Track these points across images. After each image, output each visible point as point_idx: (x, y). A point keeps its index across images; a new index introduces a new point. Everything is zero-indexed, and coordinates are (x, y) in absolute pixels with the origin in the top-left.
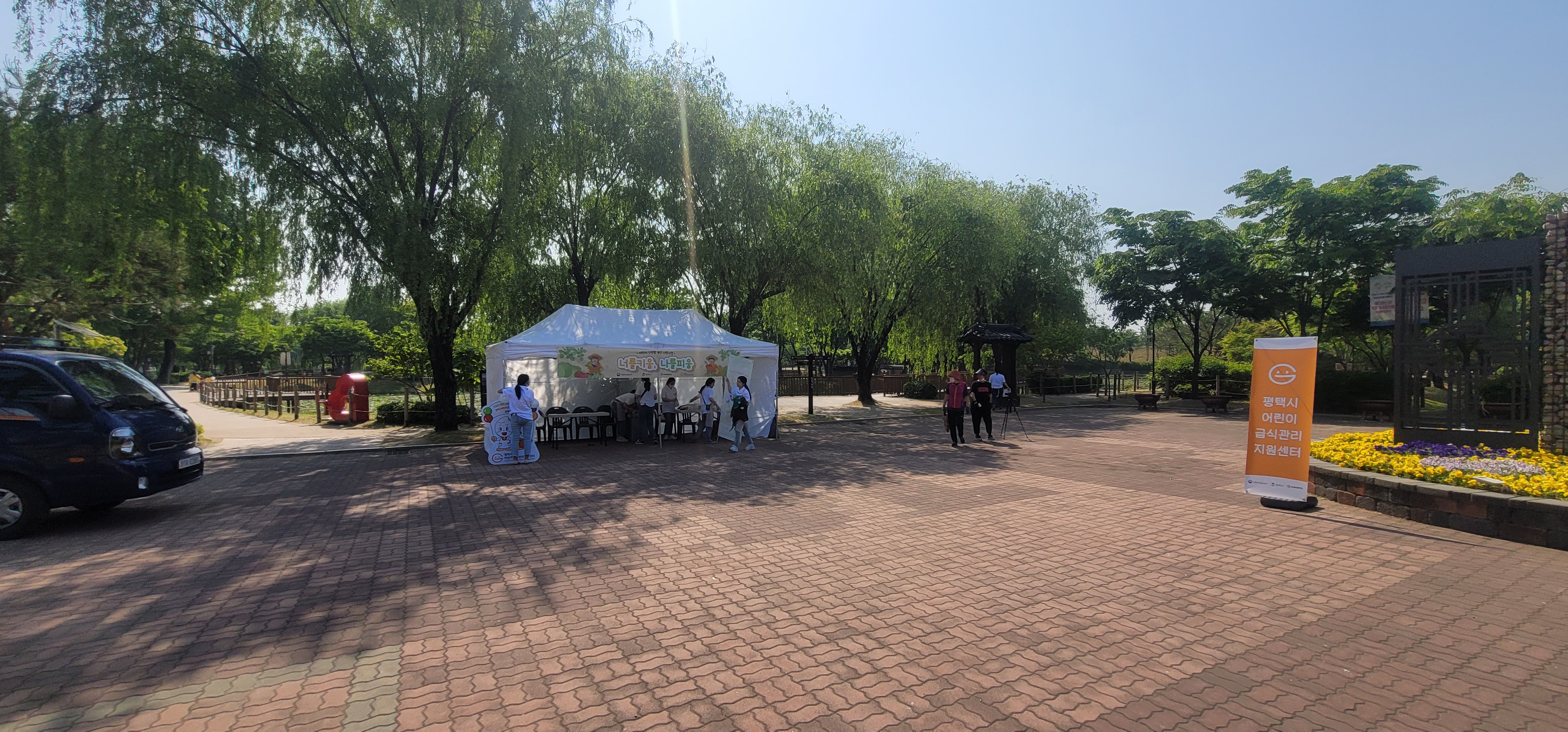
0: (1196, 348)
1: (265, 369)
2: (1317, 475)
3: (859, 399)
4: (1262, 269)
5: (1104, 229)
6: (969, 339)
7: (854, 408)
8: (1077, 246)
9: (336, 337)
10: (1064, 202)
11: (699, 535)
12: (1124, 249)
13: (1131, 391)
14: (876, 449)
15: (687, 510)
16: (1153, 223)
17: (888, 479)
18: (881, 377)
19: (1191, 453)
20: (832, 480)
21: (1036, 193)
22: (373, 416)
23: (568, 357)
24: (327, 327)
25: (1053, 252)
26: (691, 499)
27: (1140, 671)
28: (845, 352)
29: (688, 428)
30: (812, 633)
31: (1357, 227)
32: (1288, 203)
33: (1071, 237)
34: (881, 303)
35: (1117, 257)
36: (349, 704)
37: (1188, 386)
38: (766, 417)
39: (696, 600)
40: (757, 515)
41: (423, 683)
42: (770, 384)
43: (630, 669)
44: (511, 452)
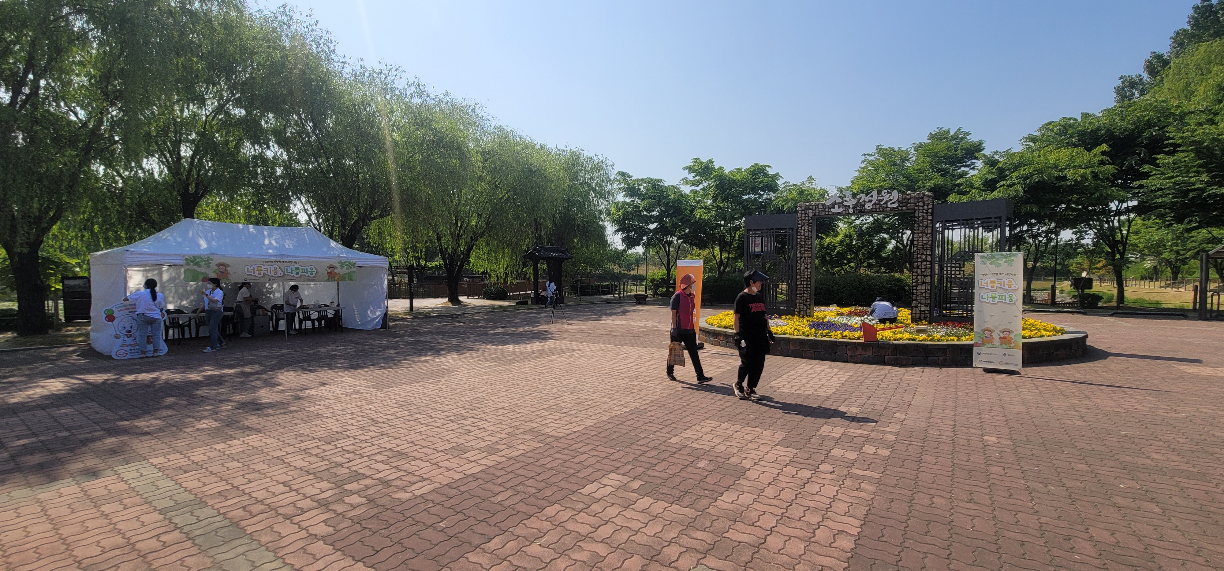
0: (668, 266)
4: (700, 219)
5: (615, 186)
6: (531, 256)
7: (445, 307)
8: (601, 195)
10: (593, 165)
12: (628, 200)
13: (634, 293)
14: (464, 332)
15: (331, 375)
16: (644, 185)
17: (476, 349)
18: (464, 284)
19: (656, 327)
20: (437, 352)
21: (575, 157)
23: (194, 265)
25: (586, 198)
27: (604, 413)
28: (433, 264)
29: (309, 324)
30: (442, 421)
31: (745, 197)
32: (712, 180)
33: (597, 188)
34: (465, 228)
35: (623, 204)
36: (134, 488)
37: (665, 289)
38: (378, 313)
39: (362, 416)
40: (388, 374)
41: (186, 472)
42: (382, 288)
43: (334, 447)
44: (137, 347)
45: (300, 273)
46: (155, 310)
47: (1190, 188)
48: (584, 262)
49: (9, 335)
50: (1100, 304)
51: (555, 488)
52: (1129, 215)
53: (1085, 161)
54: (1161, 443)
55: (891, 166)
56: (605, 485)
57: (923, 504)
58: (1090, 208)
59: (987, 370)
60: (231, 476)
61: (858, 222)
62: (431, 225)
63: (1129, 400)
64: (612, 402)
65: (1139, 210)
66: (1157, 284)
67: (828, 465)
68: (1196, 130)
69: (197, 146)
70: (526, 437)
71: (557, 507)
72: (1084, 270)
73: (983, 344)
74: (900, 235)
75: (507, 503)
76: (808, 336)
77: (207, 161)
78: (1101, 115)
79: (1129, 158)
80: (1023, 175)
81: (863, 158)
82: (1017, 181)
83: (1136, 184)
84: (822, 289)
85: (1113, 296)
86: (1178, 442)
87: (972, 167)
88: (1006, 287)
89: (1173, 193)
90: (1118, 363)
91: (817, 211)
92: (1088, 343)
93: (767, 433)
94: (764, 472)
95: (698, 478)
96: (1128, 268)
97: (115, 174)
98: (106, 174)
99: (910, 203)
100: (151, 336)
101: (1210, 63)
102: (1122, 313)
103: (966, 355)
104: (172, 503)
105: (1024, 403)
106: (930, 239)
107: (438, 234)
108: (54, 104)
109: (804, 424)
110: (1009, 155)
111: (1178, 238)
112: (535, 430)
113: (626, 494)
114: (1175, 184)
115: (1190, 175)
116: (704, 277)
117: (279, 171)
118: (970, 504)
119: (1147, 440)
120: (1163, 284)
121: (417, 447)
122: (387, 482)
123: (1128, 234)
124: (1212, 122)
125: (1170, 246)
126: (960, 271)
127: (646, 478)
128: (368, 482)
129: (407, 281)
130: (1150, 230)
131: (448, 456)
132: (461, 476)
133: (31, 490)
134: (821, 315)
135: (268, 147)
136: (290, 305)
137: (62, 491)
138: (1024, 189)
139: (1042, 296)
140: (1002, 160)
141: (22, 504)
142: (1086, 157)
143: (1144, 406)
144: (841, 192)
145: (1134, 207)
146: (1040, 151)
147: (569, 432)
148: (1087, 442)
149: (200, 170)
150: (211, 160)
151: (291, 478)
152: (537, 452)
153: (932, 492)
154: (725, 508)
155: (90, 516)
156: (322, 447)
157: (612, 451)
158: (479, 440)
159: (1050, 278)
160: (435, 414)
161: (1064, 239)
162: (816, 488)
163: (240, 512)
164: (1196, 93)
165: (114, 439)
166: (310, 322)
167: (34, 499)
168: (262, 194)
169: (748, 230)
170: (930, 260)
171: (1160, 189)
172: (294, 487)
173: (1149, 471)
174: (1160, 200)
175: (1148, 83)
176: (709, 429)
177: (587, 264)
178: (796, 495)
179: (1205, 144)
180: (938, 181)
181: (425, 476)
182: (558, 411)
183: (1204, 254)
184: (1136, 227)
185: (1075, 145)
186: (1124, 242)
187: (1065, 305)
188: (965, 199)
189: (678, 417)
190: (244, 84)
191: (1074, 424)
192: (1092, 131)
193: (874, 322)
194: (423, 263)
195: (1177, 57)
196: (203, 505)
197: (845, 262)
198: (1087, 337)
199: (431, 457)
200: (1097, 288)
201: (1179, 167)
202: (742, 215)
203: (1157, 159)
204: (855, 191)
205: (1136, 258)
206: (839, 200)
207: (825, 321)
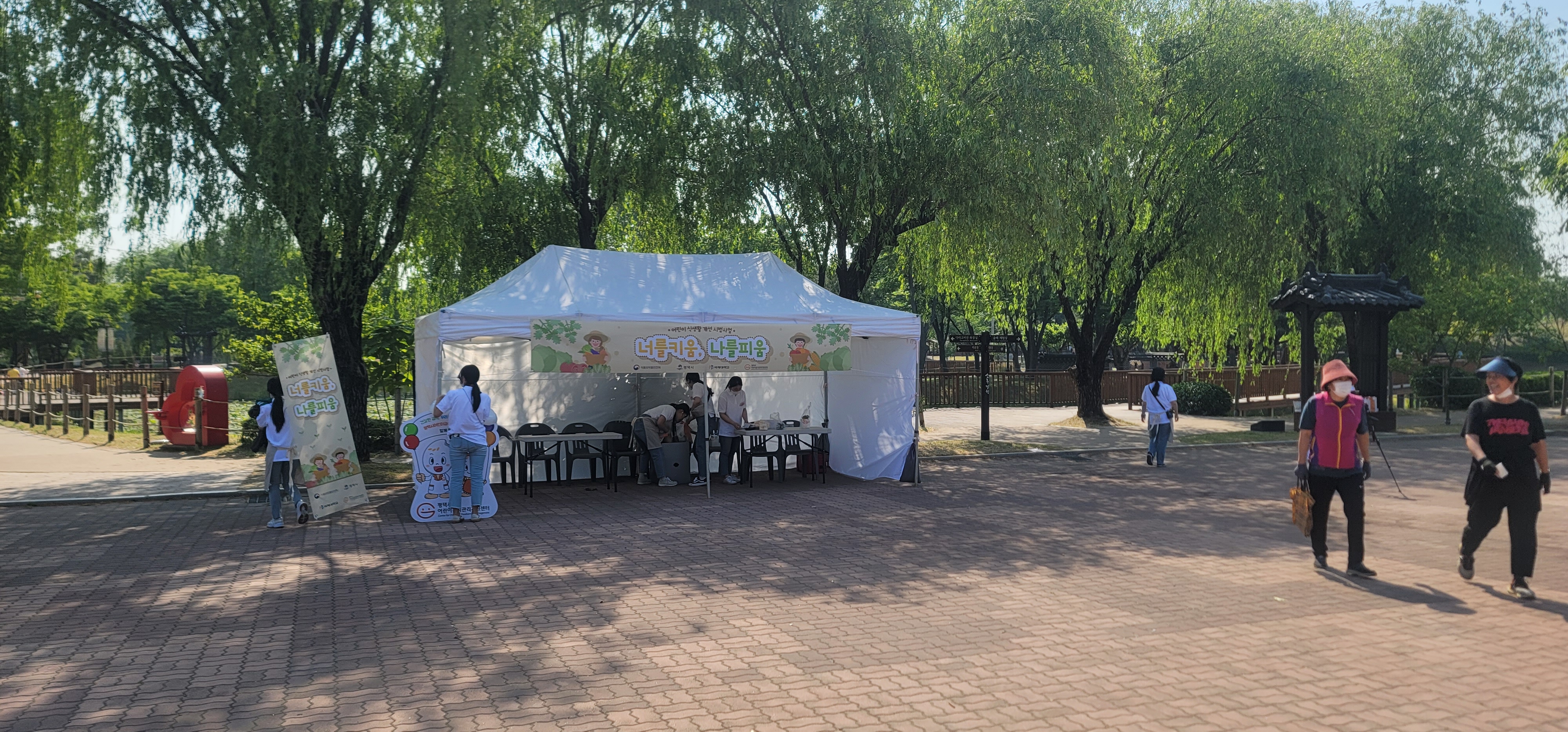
1: (74, 356)
3: (1080, 414)
6: (1293, 303)
7: (1069, 432)
9: (189, 304)
11: (743, 653)
14: (1093, 505)
15: (731, 608)
17: (1107, 563)
22: (235, 438)
23: (548, 338)
24: (173, 286)
26: (742, 588)
29: (761, 464)
38: (896, 445)
42: (908, 386)
44: (449, 501)
45: (737, 354)
166: (764, 459)
177: (1471, 320)
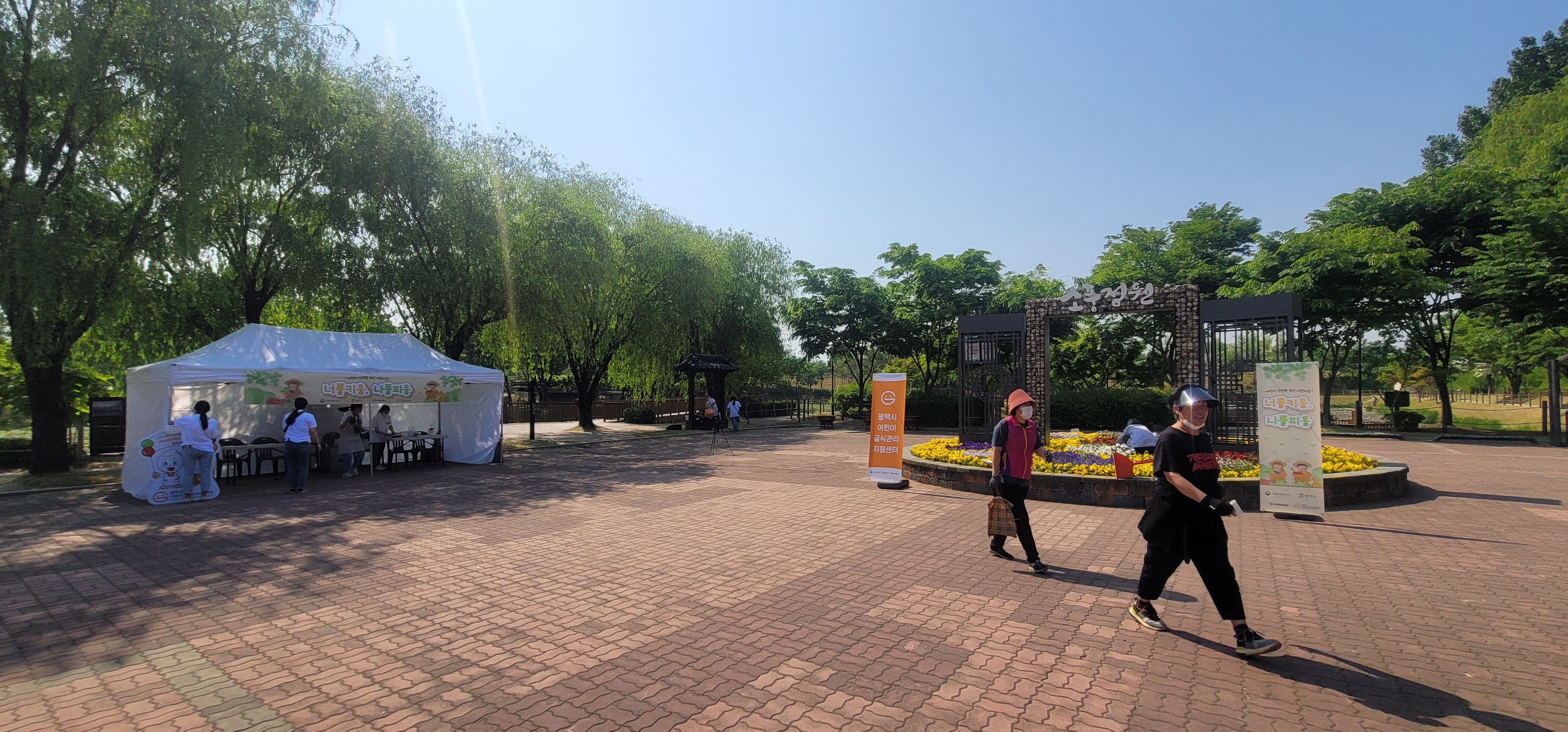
0: (861, 380)
2: (907, 464)
3: (580, 425)
4: (900, 319)
5: (793, 278)
6: (685, 368)
7: (575, 433)
8: (774, 289)
10: (764, 252)
11: (449, 542)
12: (809, 296)
13: (817, 414)
14: (599, 467)
15: (429, 526)
16: (829, 276)
17: (614, 490)
18: (600, 403)
19: (847, 458)
20: (564, 492)
21: (741, 242)
23: (258, 383)
25: (755, 293)
27: (782, 576)
28: (561, 377)
29: (401, 457)
30: (571, 587)
31: (958, 291)
32: (917, 270)
33: (769, 281)
34: (602, 332)
35: (803, 302)
36: (168, 680)
37: (857, 409)
38: (490, 443)
39: (467, 581)
40: (504, 522)
41: (237, 658)
42: (496, 410)
43: (430, 623)
44: (181, 489)
45: (392, 392)
46: (205, 441)
47: (1528, 276)
48: (753, 375)
49: (19, 473)
50: (1420, 425)
51: (719, 680)
52: (1451, 312)
53: (1390, 244)
54: (1516, 616)
55: (1142, 251)
56: (785, 676)
57: (1204, 700)
58: (1400, 302)
59: (1279, 516)
60: (296, 663)
61: (1102, 322)
62: (559, 329)
63: (1469, 555)
64: (792, 561)
65: (1464, 304)
66: (1493, 398)
67: (1077, 648)
68: (1530, 203)
69: (268, 233)
70: (679, 609)
71: (721, 705)
72: (1396, 381)
73: (1273, 481)
74: (1157, 338)
75: (655, 701)
76: (1044, 470)
77: (279, 251)
78: (1407, 185)
79: (1445, 239)
80: (1311, 262)
81: (1106, 241)
82: (1304, 270)
83: (1457, 271)
84: (1060, 407)
85: (1436, 413)
86: (1539, 614)
87: (1246, 251)
88: (1299, 407)
89: (1506, 283)
90: (1451, 505)
91: (1051, 309)
92: (1409, 479)
93: (995, 602)
94: (993, 656)
95: (907, 665)
96: (1455, 379)
97: (164, 268)
98: (152, 267)
99: (1169, 299)
100: (199, 474)
101: (1540, 120)
102: (1450, 438)
103: (1251, 496)
104: (218, 701)
105: (1331, 561)
106: (1197, 344)
107: (567, 340)
108: (92, 182)
109: (1044, 590)
110: (1292, 236)
111: (1516, 339)
112: (692, 599)
113: (811, 688)
114: (1507, 271)
115: (1527, 260)
116: (907, 392)
117: (369, 263)
118: (1268, 701)
119: (1497, 611)
120: (1501, 398)
121: (539, 623)
122: (498, 671)
123: (1451, 334)
124: (1549, 193)
125: (1507, 349)
126: (1237, 385)
127: (838, 666)
128: (473, 671)
129: (526, 399)
130: (1479, 328)
131: (579, 636)
132: (596, 662)
133: (35, 683)
134: (1060, 442)
135: (355, 234)
136: (380, 433)
137: (75, 684)
138: (1313, 279)
139: (1344, 415)
140: (1283, 242)
141: (22, 703)
142: (1391, 238)
143: (1488, 564)
144: (1081, 284)
145: (1457, 301)
146: (1332, 231)
147: (737, 601)
148: (1418, 614)
149: (270, 263)
150: (284, 250)
151: (373, 666)
152: (695, 629)
153: (1217, 683)
154: (943, 706)
155: (111, 719)
156: (415, 623)
157: (792, 628)
158: (619, 613)
159: (1353, 392)
160: (561, 577)
161: (1368, 341)
162: (1062, 679)
163: (306, 714)
164: (1526, 157)
165: (144, 613)
166: (403, 455)
167: (38, 695)
168: (347, 292)
169: (963, 334)
170: (1197, 371)
171: (1489, 278)
172: (378, 678)
173: (1504, 655)
174: (1490, 292)
175: (1464, 143)
176: (918, 598)
177: (757, 377)
178: (1037, 688)
179: (1543, 221)
180: (1203, 268)
181: (548, 663)
182: (721, 573)
183: (1553, 361)
184: (1460, 325)
185: (1376, 224)
186: (1446, 345)
187: (1375, 426)
188: (1238, 292)
189: (877, 580)
190: (328, 156)
191: (1399, 590)
192: (1397, 205)
193: (1128, 452)
194: (547, 376)
195: (1498, 113)
196: (257, 704)
197: (1088, 372)
198: (1407, 470)
199: (557, 636)
200: (1416, 404)
201: (1511, 250)
202: (955, 314)
203: (1483, 240)
204: (1098, 283)
205: (1463, 365)
206: (1078, 296)
207: (1065, 450)
